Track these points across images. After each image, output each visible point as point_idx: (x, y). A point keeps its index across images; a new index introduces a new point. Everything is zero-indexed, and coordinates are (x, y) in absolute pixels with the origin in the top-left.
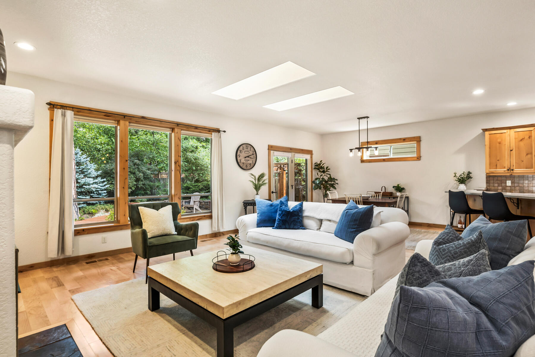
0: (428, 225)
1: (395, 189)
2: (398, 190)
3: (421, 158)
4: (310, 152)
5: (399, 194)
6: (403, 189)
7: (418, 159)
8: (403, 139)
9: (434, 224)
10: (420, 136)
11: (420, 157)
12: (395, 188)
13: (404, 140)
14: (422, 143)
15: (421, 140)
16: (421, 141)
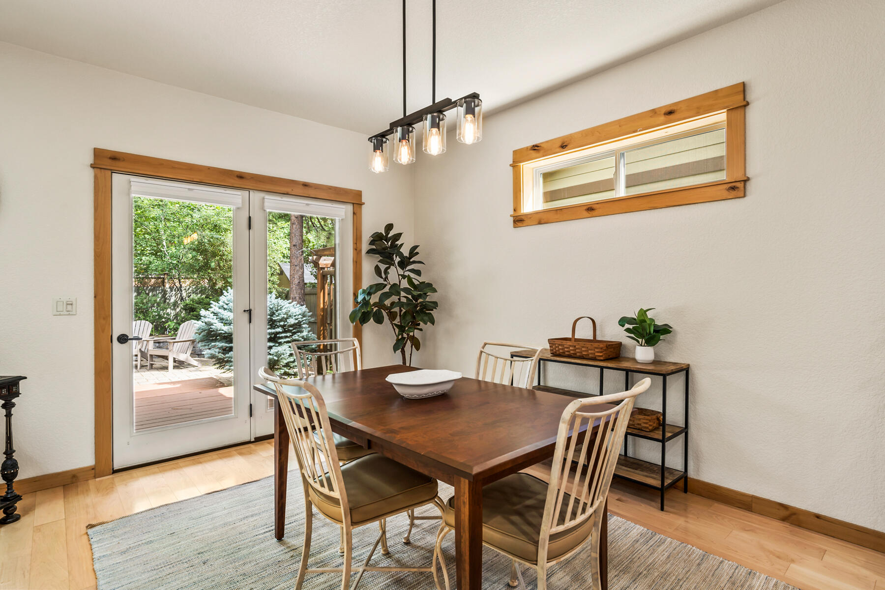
0: (785, 513)
1: (628, 330)
2: (642, 337)
3: (748, 184)
4: (355, 199)
5: (643, 354)
6: (665, 330)
7: (733, 193)
8: (663, 111)
9: (818, 517)
10: (741, 81)
11: (746, 180)
12: (627, 326)
13: (670, 113)
14: (754, 115)
15: (748, 99)
16: (748, 104)
